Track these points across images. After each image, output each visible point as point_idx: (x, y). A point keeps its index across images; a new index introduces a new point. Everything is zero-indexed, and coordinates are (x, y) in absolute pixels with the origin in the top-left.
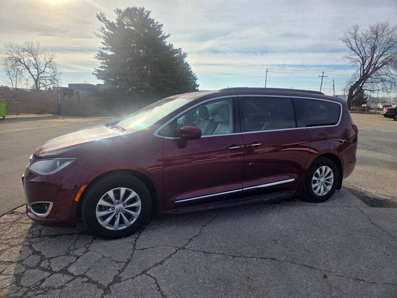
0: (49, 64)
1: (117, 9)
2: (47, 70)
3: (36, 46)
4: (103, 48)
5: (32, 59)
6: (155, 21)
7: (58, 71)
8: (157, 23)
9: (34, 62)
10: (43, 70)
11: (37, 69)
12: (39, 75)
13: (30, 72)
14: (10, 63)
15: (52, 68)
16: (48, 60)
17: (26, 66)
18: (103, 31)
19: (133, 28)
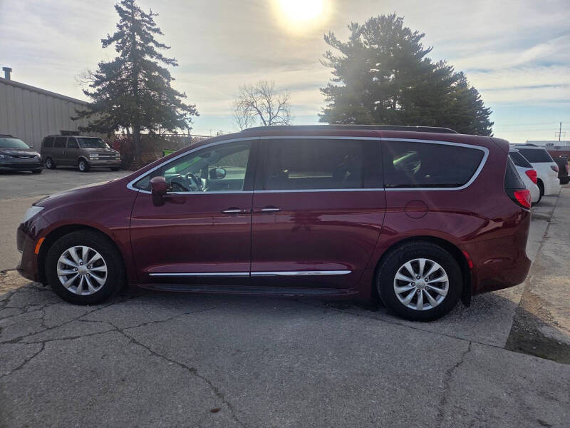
0: (283, 107)
1: (352, 24)
2: (280, 114)
3: (270, 85)
4: (335, 80)
5: (265, 101)
6: (413, 31)
7: (292, 115)
8: (416, 33)
9: (267, 105)
10: (275, 114)
11: (270, 113)
12: (271, 120)
13: (262, 117)
14: (242, 109)
15: (286, 110)
16: (282, 102)
17: (259, 111)
18: (329, 57)
19: (376, 46)
